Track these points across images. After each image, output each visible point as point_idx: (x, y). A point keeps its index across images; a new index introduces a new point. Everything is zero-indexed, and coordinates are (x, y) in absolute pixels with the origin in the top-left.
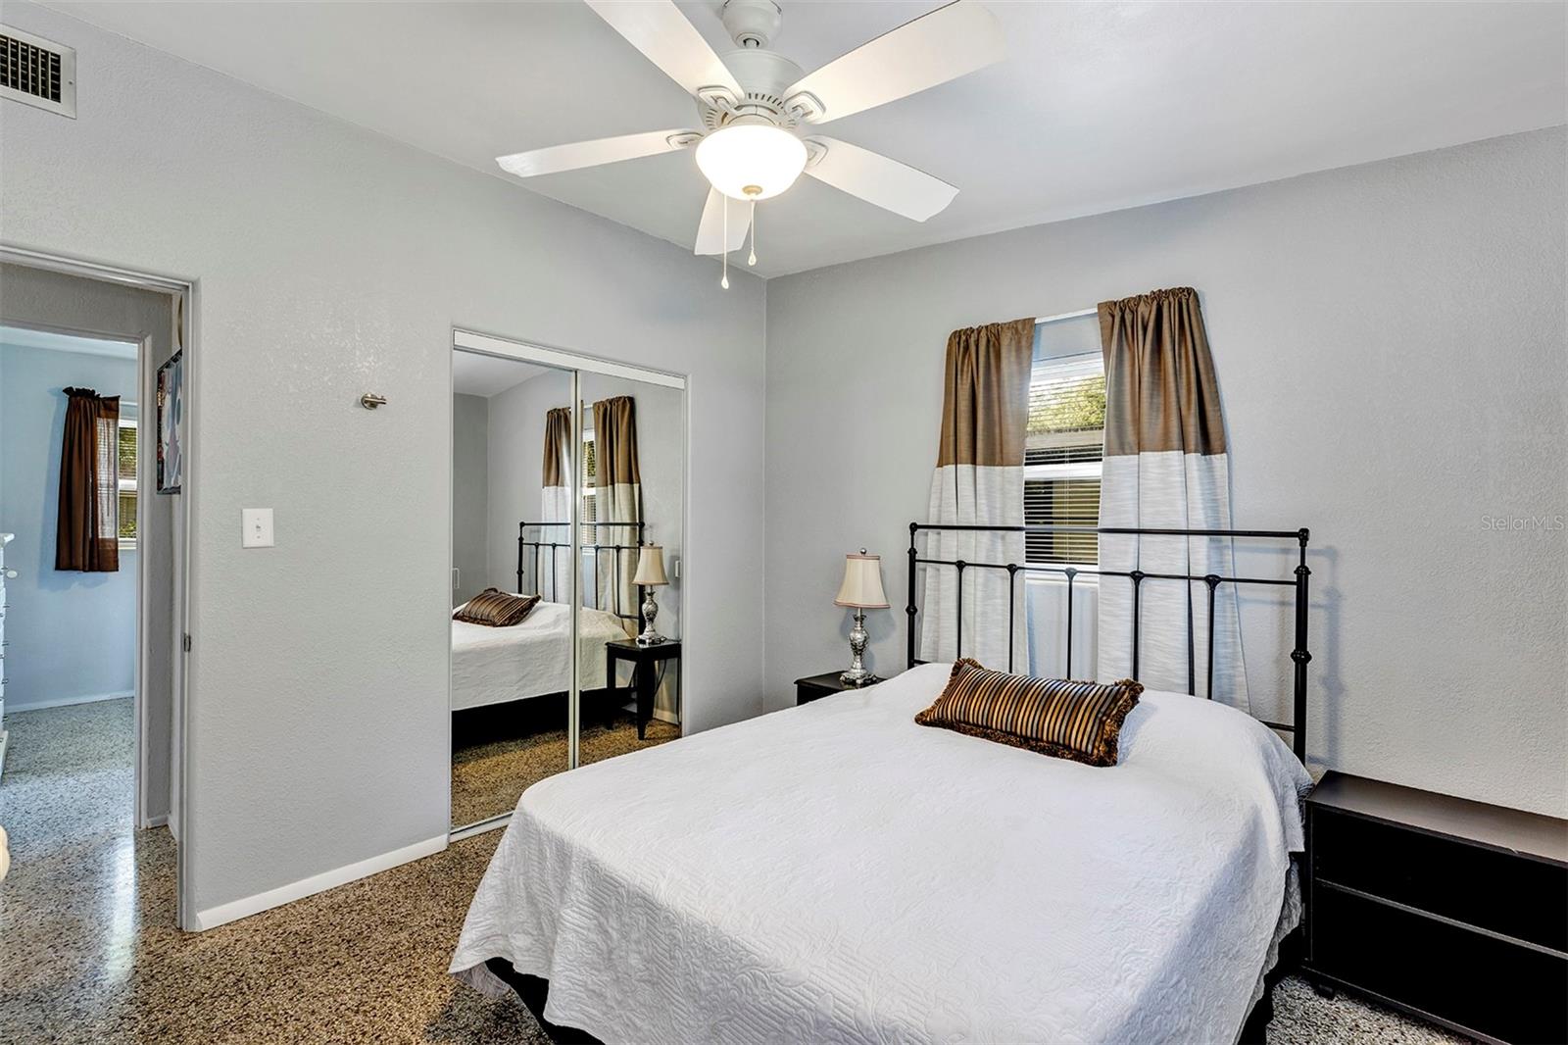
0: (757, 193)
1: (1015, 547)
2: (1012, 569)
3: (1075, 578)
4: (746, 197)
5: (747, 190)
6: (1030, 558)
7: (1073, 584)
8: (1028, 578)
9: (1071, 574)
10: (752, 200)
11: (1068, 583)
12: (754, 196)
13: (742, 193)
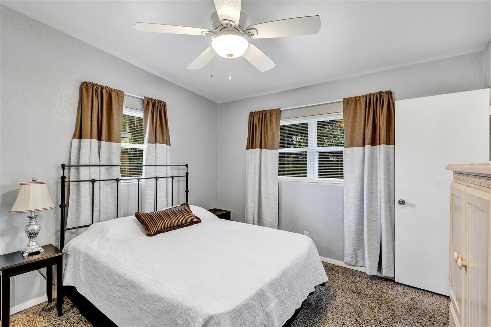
0: (231, 56)
1: (116, 173)
2: (117, 180)
3: (140, 181)
4: (227, 57)
5: (229, 55)
6: (122, 176)
7: (140, 182)
8: (122, 183)
9: (139, 180)
11: (138, 183)
12: (230, 58)
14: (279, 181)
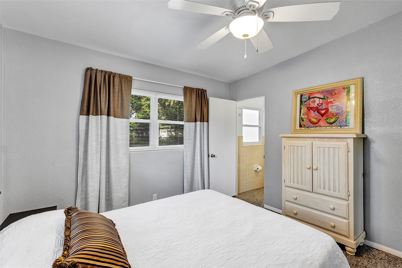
0: (247, 36)
4: (244, 38)
5: (244, 36)
10: (245, 39)
12: (246, 38)
13: (242, 37)
14: (129, 152)
